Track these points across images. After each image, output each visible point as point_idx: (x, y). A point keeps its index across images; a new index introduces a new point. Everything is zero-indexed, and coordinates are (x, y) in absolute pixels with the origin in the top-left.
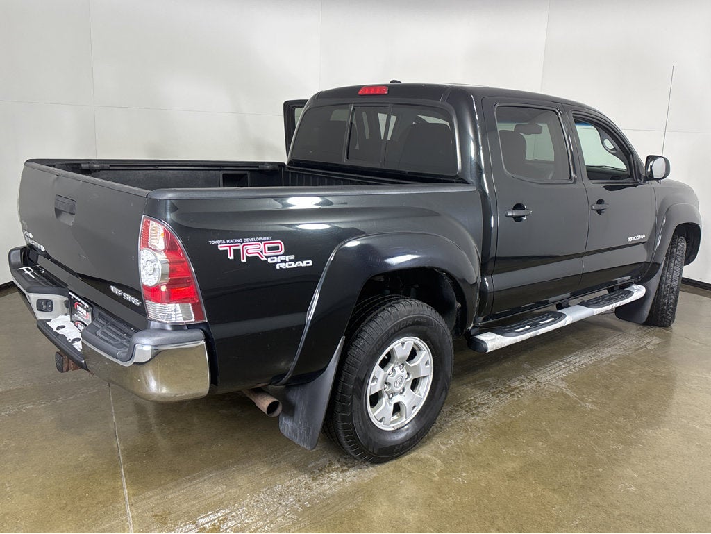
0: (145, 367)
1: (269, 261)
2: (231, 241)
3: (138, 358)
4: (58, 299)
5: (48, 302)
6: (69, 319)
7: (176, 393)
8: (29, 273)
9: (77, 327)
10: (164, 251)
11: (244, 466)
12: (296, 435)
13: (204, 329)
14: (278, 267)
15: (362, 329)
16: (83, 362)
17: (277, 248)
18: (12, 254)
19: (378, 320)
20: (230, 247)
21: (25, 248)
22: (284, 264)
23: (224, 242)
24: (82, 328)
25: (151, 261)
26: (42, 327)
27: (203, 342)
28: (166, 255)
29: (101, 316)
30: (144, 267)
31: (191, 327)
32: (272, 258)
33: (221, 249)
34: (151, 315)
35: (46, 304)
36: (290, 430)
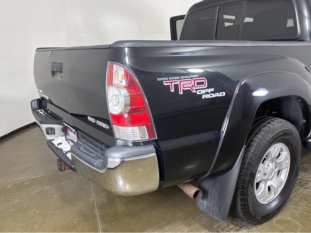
0: (115, 170)
1: (198, 93)
2: (172, 78)
3: (110, 165)
4: (57, 127)
5: (52, 129)
6: (65, 139)
7: (134, 190)
8: (42, 113)
9: (69, 143)
10: (125, 87)
11: (173, 227)
12: (210, 211)
13: (155, 144)
14: (203, 98)
15: (252, 140)
16: (73, 166)
17: (202, 83)
18: (33, 103)
19: (262, 133)
20: (171, 83)
21: (39, 99)
22: (207, 95)
23: (167, 79)
24: (72, 144)
25: (116, 96)
26: (49, 145)
27: (154, 154)
28: (127, 90)
29: (83, 137)
30: (111, 100)
31: (146, 143)
32: (200, 91)
33: (165, 84)
34: (117, 135)
35: (51, 130)
36: (205, 207)
